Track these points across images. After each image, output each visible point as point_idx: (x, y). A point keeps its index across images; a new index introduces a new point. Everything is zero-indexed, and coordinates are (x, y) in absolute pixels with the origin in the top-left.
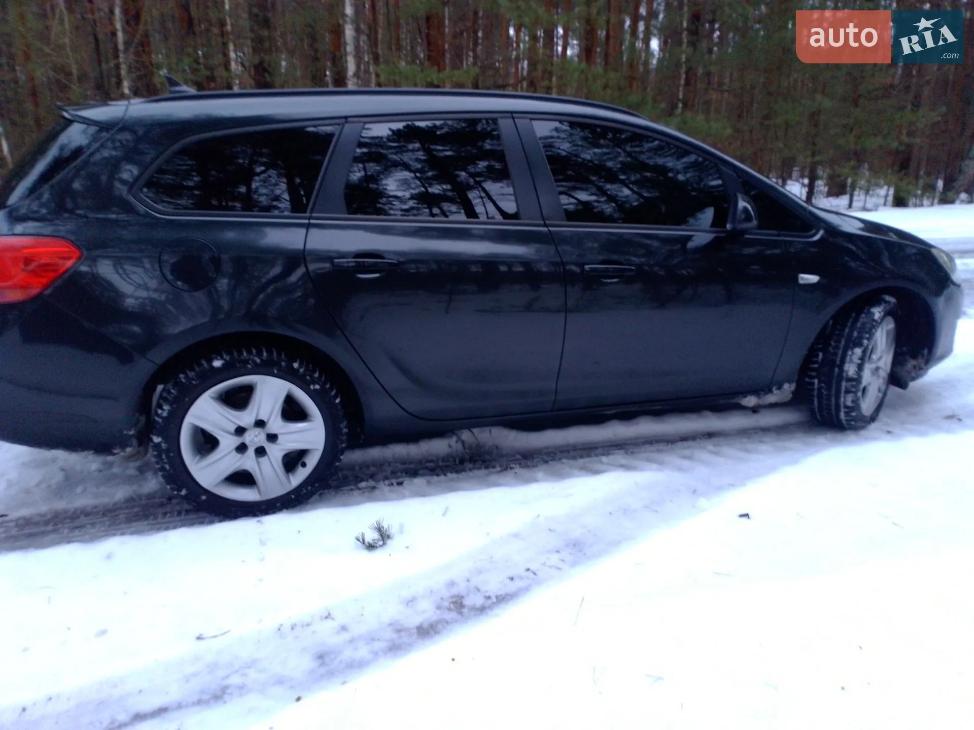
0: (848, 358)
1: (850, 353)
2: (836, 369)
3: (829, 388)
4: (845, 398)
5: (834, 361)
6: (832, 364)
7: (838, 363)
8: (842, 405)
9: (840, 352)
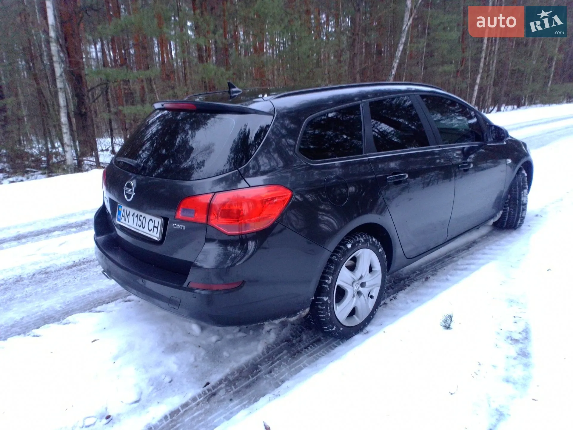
0: (522, 195)
1: (522, 192)
2: (518, 201)
3: (515, 210)
4: (522, 213)
5: (516, 197)
6: (515, 199)
7: (518, 198)
8: (520, 216)
9: (518, 193)
